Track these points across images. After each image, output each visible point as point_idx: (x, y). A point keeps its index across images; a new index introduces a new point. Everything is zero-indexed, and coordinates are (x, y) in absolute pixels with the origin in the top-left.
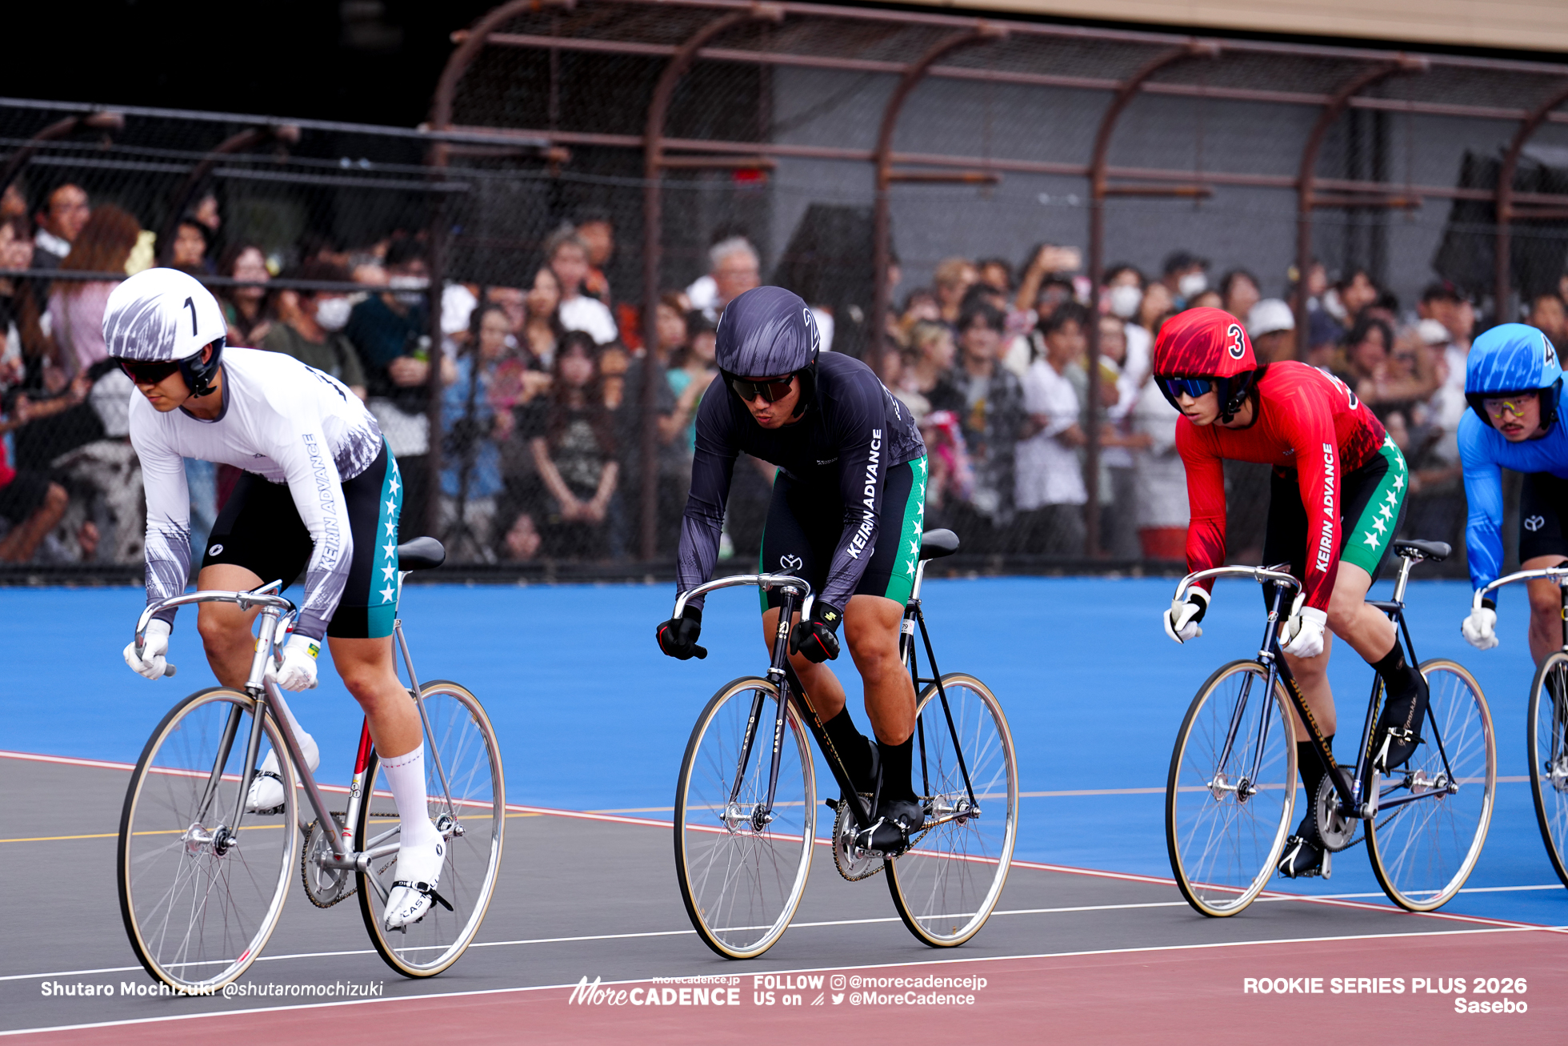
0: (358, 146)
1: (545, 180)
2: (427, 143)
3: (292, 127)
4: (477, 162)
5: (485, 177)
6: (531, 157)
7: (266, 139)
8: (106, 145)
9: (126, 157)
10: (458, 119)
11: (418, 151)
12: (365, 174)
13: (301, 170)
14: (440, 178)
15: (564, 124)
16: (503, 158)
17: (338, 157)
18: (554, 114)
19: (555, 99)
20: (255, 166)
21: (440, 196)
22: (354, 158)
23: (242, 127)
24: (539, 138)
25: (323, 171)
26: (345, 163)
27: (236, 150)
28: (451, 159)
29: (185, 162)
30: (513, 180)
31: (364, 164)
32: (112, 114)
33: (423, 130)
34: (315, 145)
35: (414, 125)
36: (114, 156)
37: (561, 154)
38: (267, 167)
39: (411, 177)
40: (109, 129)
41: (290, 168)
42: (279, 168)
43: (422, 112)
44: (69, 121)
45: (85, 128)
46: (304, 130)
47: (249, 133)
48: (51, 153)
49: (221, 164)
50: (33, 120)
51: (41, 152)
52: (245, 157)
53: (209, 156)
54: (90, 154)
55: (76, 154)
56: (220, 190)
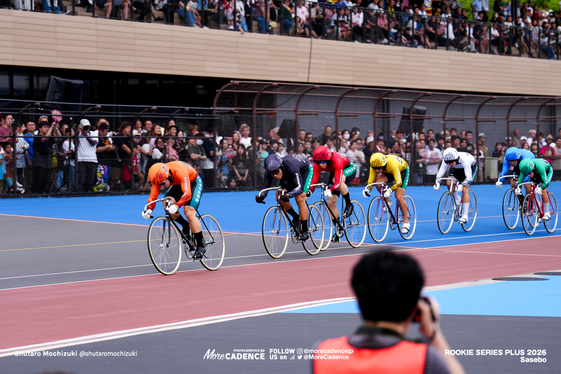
0: (200, 111)
1: (234, 117)
2: (212, 110)
3: (187, 108)
4: (221, 114)
5: (223, 116)
6: (231, 112)
7: (183, 111)
8: (154, 113)
9: (157, 115)
10: (218, 106)
11: (211, 112)
12: (201, 116)
13: (189, 116)
14: (215, 117)
15: (238, 106)
16: (227, 113)
17: (196, 114)
18: (235, 104)
19: (236, 101)
20: (181, 116)
21: (215, 120)
22: (199, 114)
23: (178, 109)
24: (233, 109)
25: (193, 116)
26: (197, 115)
27: (177, 113)
28: (217, 113)
29: (168, 115)
30: (228, 117)
31: (201, 115)
32: (155, 107)
33: (211, 108)
34: (192, 111)
35: (210, 107)
36: (155, 115)
37: (237, 111)
38: (183, 116)
39: (209, 117)
40: (154, 110)
41: (187, 116)
42: (185, 116)
43: (211, 105)
44: (147, 109)
45: (150, 110)
46: (189, 109)
47: (179, 110)
48: (144, 115)
49: (175, 116)
50: (141, 109)
51: (142, 115)
52: (179, 114)
53: (172, 114)
54: (151, 115)
55: (149, 115)
56: (175, 120)
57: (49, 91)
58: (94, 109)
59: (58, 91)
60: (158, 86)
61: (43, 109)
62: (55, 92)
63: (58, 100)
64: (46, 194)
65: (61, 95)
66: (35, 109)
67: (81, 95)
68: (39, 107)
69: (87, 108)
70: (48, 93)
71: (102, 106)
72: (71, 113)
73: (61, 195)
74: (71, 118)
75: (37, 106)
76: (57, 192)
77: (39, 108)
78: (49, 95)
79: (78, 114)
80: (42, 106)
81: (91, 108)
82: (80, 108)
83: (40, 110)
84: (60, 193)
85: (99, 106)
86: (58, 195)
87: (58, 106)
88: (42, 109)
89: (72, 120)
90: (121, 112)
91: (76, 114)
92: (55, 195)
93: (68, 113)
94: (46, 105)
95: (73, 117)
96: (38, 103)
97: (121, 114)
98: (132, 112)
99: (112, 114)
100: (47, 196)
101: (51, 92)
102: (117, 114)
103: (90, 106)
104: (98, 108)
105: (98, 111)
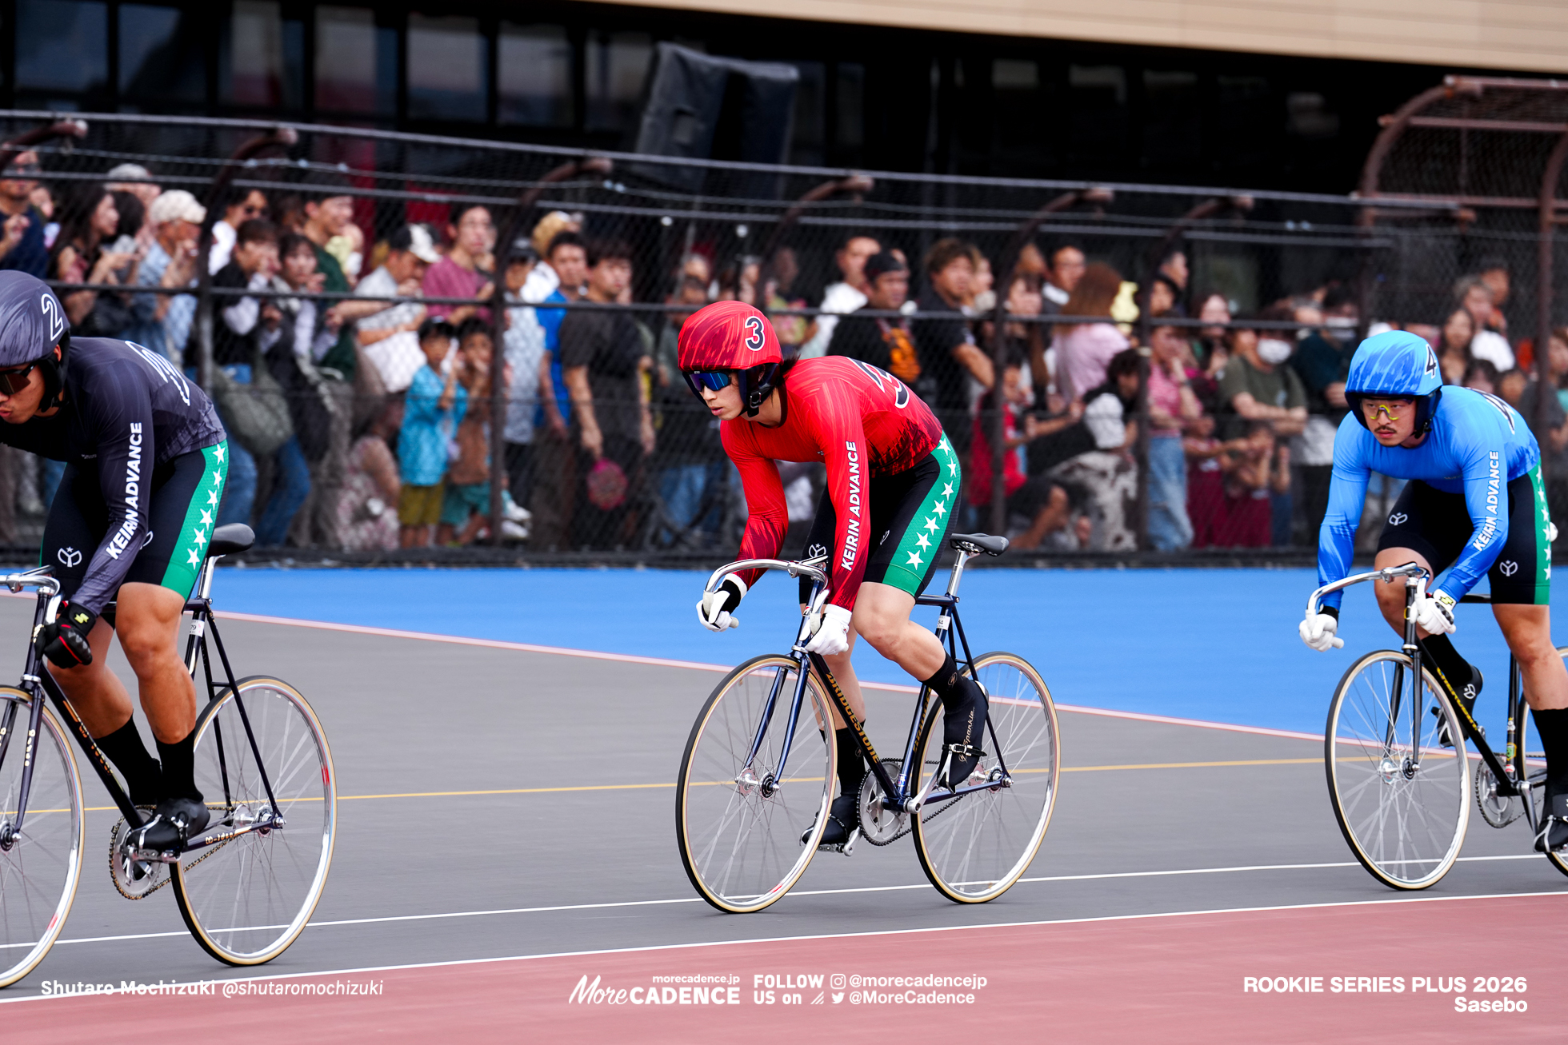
0: (1300, 212)
1: (1455, 237)
2: (1357, 208)
3: (1247, 197)
4: (1398, 223)
5: (1405, 234)
6: (1444, 218)
7: (1227, 207)
8: (1099, 215)
9: (1113, 224)
10: (1384, 187)
11: (1350, 214)
12: (1306, 234)
13: (1253, 231)
14: (1368, 236)
15: (1472, 190)
16: (1419, 219)
17: (1283, 220)
18: (1463, 182)
19: (1464, 169)
20: (1217, 229)
21: (1367, 251)
22: (1297, 221)
23: (1205, 198)
24: (1450, 202)
25: (1272, 232)
26: (1290, 226)
27: (1202, 217)
28: (1378, 221)
29: (1160, 227)
30: (1428, 237)
31: (1306, 226)
32: (1104, 190)
33: (1354, 197)
34: (1267, 212)
35: (1346, 193)
36: (1104, 223)
37: (1469, 215)
38: (1227, 230)
39: (1344, 235)
40: (1102, 203)
41: (1245, 230)
42: (1236, 230)
43: (1353, 182)
44: (1069, 197)
45: (1082, 202)
46: (1257, 201)
47: (1212, 204)
48: (1057, 222)
49: (1189, 228)
50: (1041, 198)
51: (1048, 221)
52: (1209, 222)
53: (1180, 222)
54: (1086, 223)
55: (1076, 222)
56: (1188, 249)
57: (652, 107)
58: (842, 191)
59: (687, 107)
60: (1121, 96)
61: (626, 184)
62: (680, 113)
63: (688, 151)
64: (628, 556)
65: (701, 127)
66: (589, 189)
67: (789, 132)
68: (605, 176)
69: (811, 187)
70: (647, 120)
71: (877, 181)
72: (741, 209)
73: (689, 559)
74: (742, 231)
75: (597, 173)
76: (673, 545)
77: (608, 184)
78: (653, 126)
79: (773, 210)
80: (620, 172)
81: (829, 187)
82: (781, 186)
83: (612, 193)
84: (683, 550)
85: (863, 178)
86: (676, 559)
87: (687, 174)
88: (620, 188)
89: (744, 240)
90: (959, 205)
91: (761, 210)
92: (666, 558)
93: (731, 208)
94: (636, 169)
95: (752, 225)
96: (604, 159)
97: (958, 218)
98: (1007, 207)
99: (917, 217)
100: (630, 564)
101: (659, 113)
102: (938, 218)
103: (824, 179)
104: (860, 190)
105: (858, 201)
